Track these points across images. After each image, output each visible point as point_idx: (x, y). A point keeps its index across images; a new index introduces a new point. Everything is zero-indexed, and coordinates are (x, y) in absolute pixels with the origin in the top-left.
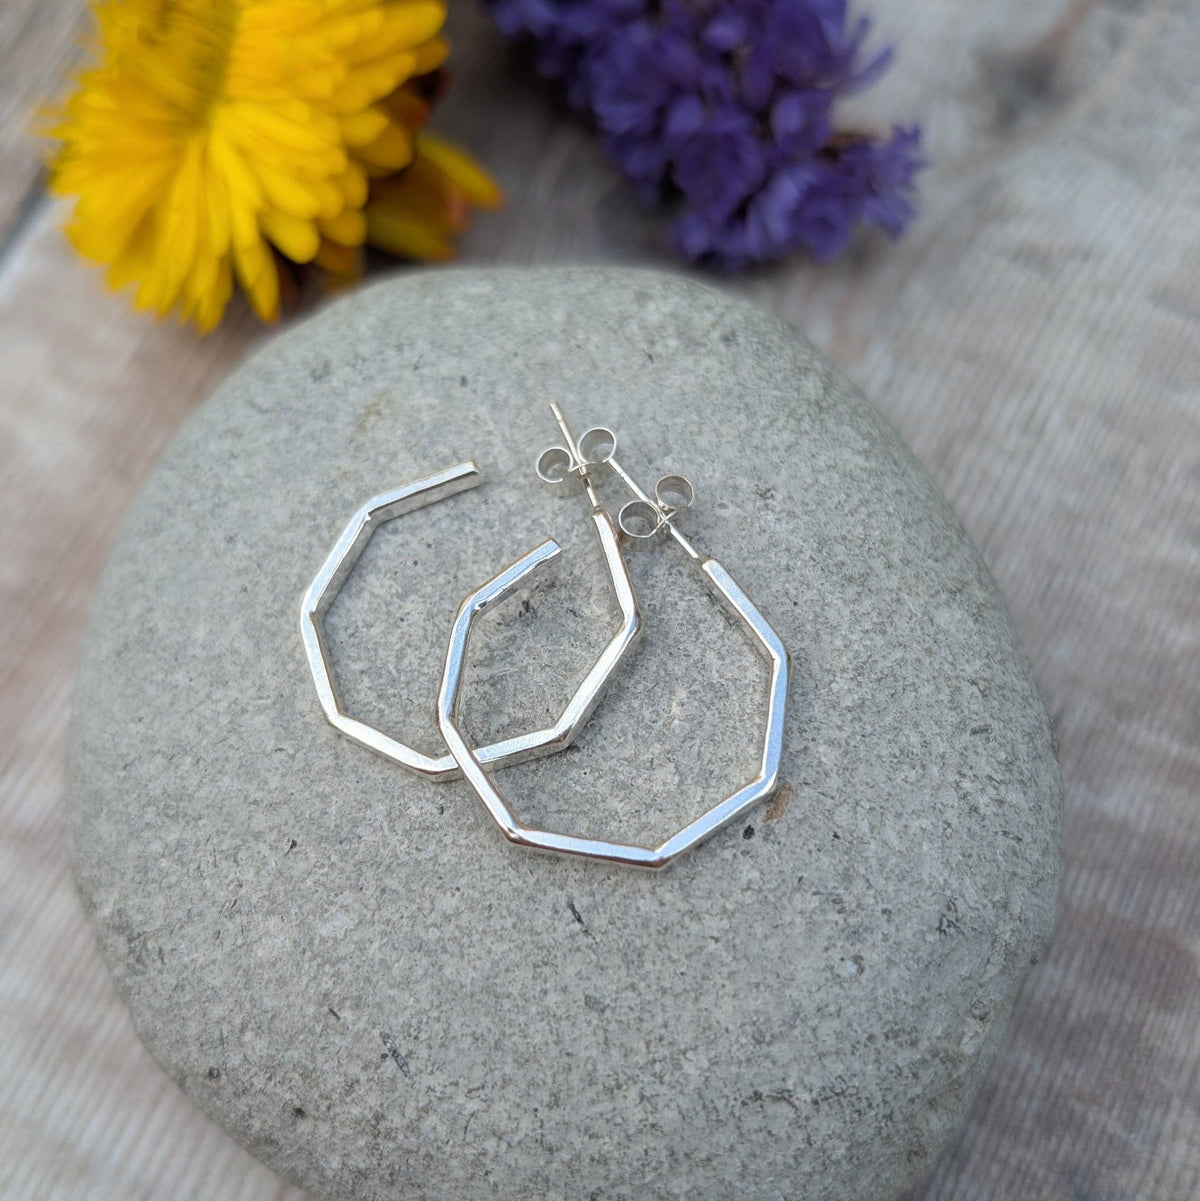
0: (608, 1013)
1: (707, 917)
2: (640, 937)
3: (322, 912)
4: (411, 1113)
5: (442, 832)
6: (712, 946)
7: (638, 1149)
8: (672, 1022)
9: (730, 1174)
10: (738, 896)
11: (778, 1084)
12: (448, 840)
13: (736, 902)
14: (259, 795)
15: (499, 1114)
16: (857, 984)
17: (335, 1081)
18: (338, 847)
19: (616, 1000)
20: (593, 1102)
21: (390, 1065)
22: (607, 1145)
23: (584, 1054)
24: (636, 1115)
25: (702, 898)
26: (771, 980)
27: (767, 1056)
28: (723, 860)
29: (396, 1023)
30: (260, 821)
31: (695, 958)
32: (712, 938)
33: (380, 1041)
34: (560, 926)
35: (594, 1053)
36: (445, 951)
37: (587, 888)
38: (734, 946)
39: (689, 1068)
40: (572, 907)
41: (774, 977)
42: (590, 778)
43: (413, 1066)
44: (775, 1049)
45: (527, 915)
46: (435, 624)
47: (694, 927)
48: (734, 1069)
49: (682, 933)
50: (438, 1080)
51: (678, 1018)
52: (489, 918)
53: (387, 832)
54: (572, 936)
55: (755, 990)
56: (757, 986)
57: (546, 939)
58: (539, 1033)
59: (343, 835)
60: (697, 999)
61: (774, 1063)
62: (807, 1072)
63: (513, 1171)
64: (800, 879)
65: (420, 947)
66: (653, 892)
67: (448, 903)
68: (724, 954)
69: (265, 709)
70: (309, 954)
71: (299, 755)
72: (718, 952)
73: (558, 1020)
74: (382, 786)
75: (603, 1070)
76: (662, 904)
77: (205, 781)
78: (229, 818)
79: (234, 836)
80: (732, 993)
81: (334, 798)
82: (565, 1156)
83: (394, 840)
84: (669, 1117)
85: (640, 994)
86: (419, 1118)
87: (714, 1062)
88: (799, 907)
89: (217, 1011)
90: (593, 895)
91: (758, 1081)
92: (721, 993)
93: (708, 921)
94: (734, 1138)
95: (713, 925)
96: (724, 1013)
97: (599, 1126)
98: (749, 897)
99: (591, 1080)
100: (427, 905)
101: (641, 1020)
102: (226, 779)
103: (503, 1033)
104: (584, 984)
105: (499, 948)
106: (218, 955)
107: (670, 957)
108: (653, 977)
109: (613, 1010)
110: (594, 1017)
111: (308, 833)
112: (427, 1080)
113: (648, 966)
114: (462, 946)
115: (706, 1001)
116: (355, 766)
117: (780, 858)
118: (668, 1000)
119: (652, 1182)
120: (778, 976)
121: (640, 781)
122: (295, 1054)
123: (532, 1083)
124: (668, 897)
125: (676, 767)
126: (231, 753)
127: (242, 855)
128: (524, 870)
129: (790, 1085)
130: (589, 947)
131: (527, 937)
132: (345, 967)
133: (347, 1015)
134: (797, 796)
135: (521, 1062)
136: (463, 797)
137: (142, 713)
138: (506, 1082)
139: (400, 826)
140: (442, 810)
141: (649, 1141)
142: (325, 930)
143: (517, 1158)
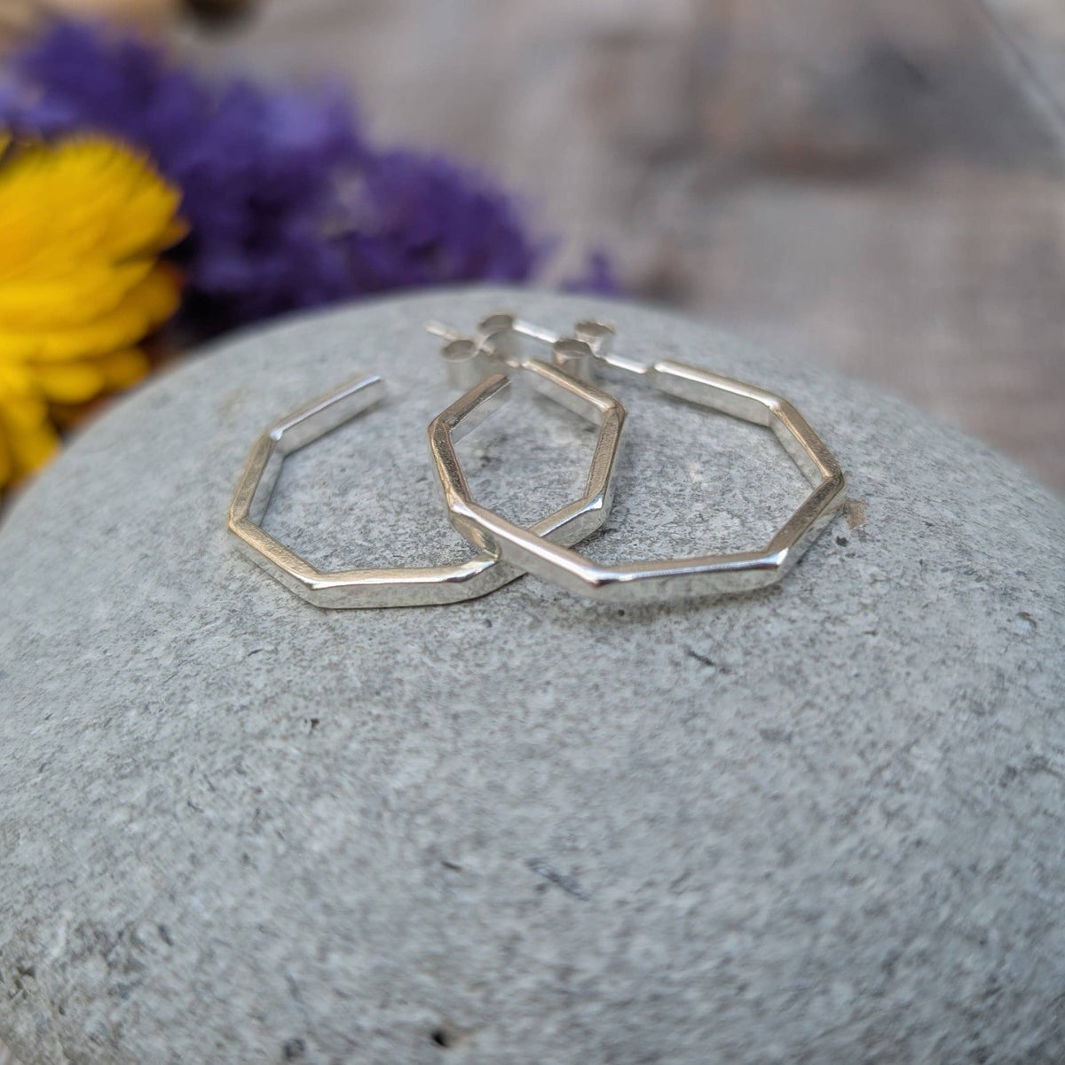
0: (797, 740)
1: (850, 617)
2: (788, 656)
3: (387, 766)
4: (608, 945)
5: (500, 643)
6: (872, 641)
7: (913, 880)
8: (875, 725)
9: (1029, 882)
10: (867, 590)
11: (1025, 752)
12: (511, 646)
13: (871, 595)
14: (245, 701)
15: (724, 898)
16: (1037, 637)
17: (484, 954)
18: (376, 698)
19: (797, 723)
20: (834, 841)
21: (555, 897)
22: (875, 886)
23: (794, 792)
24: (891, 838)
25: (832, 603)
26: (953, 652)
27: (998, 726)
28: (832, 566)
29: (540, 843)
30: (257, 721)
31: (861, 657)
32: (867, 633)
33: (526, 872)
34: (691, 676)
35: (804, 786)
36: (563, 745)
37: (699, 633)
38: (895, 633)
39: (922, 766)
40: (692, 654)
41: (955, 649)
42: (643, 546)
43: (586, 884)
44: (1002, 717)
45: (644, 679)
46: (392, 501)
47: (841, 630)
48: (971, 750)
49: (832, 638)
50: (625, 889)
51: (880, 718)
52: (601, 696)
53: (430, 664)
54: (710, 680)
55: (943, 668)
56: (943, 662)
57: (680, 693)
58: (728, 788)
59: (377, 686)
60: (888, 694)
61: (1008, 730)
62: (1047, 734)
63: (774, 968)
64: (921, 562)
65: (531, 753)
66: (776, 615)
67: (545, 700)
68: (891, 644)
69: (216, 630)
70: (387, 815)
71: (284, 646)
72: (882, 644)
73: (743, 765)
74: (403, 631)
75: (825, 802)
76: (792, 621)
77: (164, 720)
78: (213, 736)
79: (226, 751)
80: (921, 678)
81: (348, 662)
82: (830, 921)
83: (444, 668)
84: (928, 826)
85: (821, 709)
86: (624, 948)
87: (946, 749)
88: (937, 584)
89: (275, 952)
90: (708, 636)
91: (1003, 756)
92: (910, 681)
93: (852, 621)
94: (1012, 832)
95: (860, 622)
96: (925, 698)
97: (855, 866)
98: (880, 589)
99: (817, 816)
100: (518, 712)
101: (839, 734)
102: (194, 707)
103: (682, 802)
104: (752, 721)
105: (629, 721)
106: (255, 882)
107: (833, 665)
108: (826, 690)
109: (801, 734)
110: (781, 748)
111: (329, 704)
112: (613, 894)
113: (814, 681)
114: (582, 734)
115: (899, 693)
116: (359, 628)
117: (889, 551)
118: (857, 705)
119: (950, 919)
120: (959, 648)
121: (698, 534)
122: (412, 946)
123: (748, 845)
124: (794, 614)
125: (729, 512)
126: (188, 682)
127: (248, 762)
128: (616, 640)
129: (1037, 750)
130: (736, 683)
131: (657, 699)
132: (443, 810)
133: (470, 861)
134: (868, 504)
135: (723, 825)
136: (508, 605)
137: (47, 711)
138: (716, 855)
139: (444, 654)
140: (489, 623)
141: (922, 864)
142: (398, 782)
143: (773, 949)
